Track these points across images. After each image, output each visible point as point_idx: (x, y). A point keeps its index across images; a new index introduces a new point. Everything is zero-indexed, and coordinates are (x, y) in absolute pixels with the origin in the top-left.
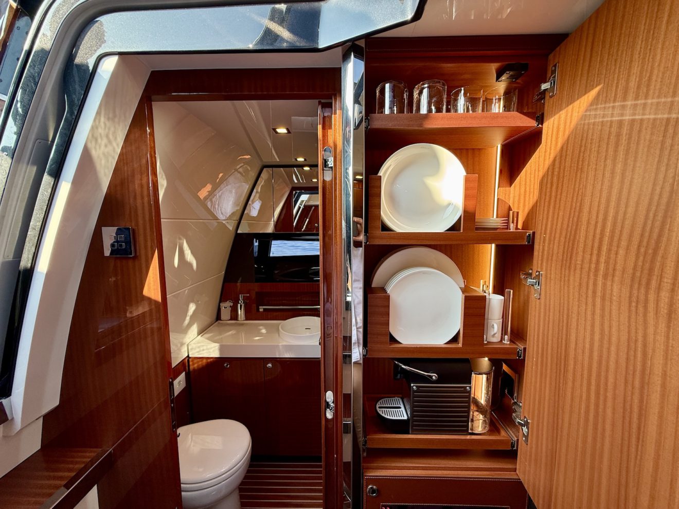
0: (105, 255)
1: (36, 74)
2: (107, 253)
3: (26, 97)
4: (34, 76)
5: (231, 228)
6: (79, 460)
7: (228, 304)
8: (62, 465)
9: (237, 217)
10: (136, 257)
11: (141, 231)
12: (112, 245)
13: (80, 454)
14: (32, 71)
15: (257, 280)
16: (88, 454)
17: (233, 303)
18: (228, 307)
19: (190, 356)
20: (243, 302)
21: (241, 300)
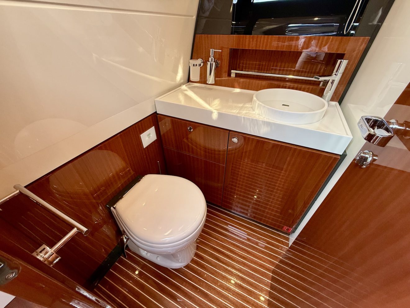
18: (198, 65)
19: (158, 112)
20: (213, 61)
21: (212, 58)
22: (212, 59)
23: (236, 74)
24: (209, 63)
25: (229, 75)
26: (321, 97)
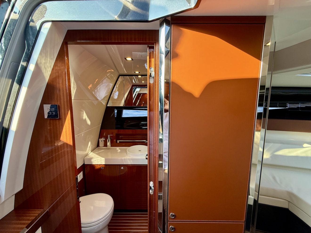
0: (45, 118)
1: (11, 31)
2: (46, 117)
3: (6, 41)
4: (10, 31)
5: (104, 104)
6: (32, 215)
7: (103, 139)
8: (25, 218)
9: (107, 99)
10: (60, 119)
11: (63, 107)
12: (49, 113)
13: (33, 212)
14: (9, 29)
15: (116, 128)
16: (37, 212)
17: (105, 139)
18: (103, 141)
19: (85, 164)
20: (110, 139)
23: (120, 142)
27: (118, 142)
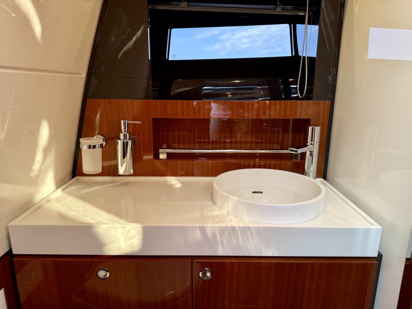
7: (98, 140)
17: (107, 138)
18: (97, 147)
20: (128, 137)
21: (125, 133)
22: (125, 136)
23: (168, 154)
24: (120, 143)
25: (156, 156)
26: (303, 174)
27: (163, 156)
